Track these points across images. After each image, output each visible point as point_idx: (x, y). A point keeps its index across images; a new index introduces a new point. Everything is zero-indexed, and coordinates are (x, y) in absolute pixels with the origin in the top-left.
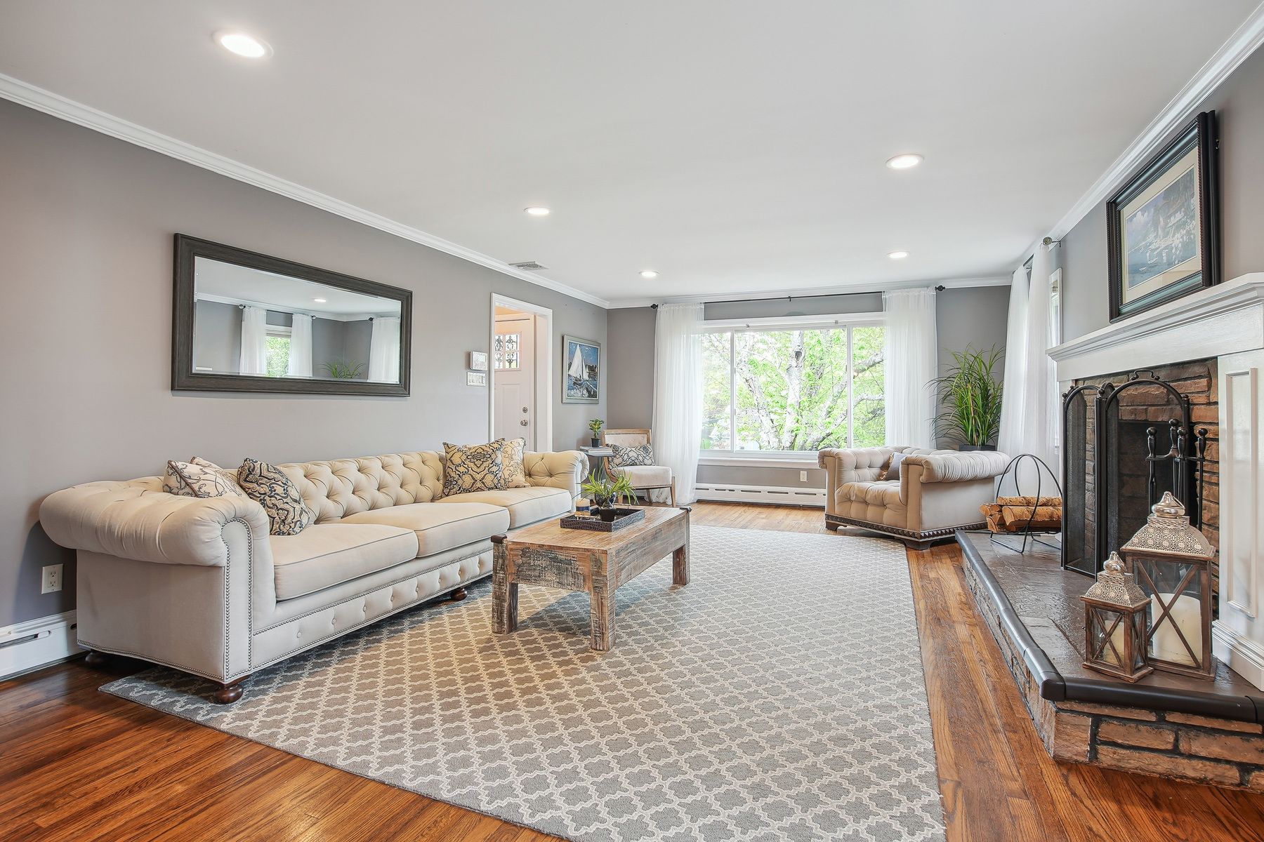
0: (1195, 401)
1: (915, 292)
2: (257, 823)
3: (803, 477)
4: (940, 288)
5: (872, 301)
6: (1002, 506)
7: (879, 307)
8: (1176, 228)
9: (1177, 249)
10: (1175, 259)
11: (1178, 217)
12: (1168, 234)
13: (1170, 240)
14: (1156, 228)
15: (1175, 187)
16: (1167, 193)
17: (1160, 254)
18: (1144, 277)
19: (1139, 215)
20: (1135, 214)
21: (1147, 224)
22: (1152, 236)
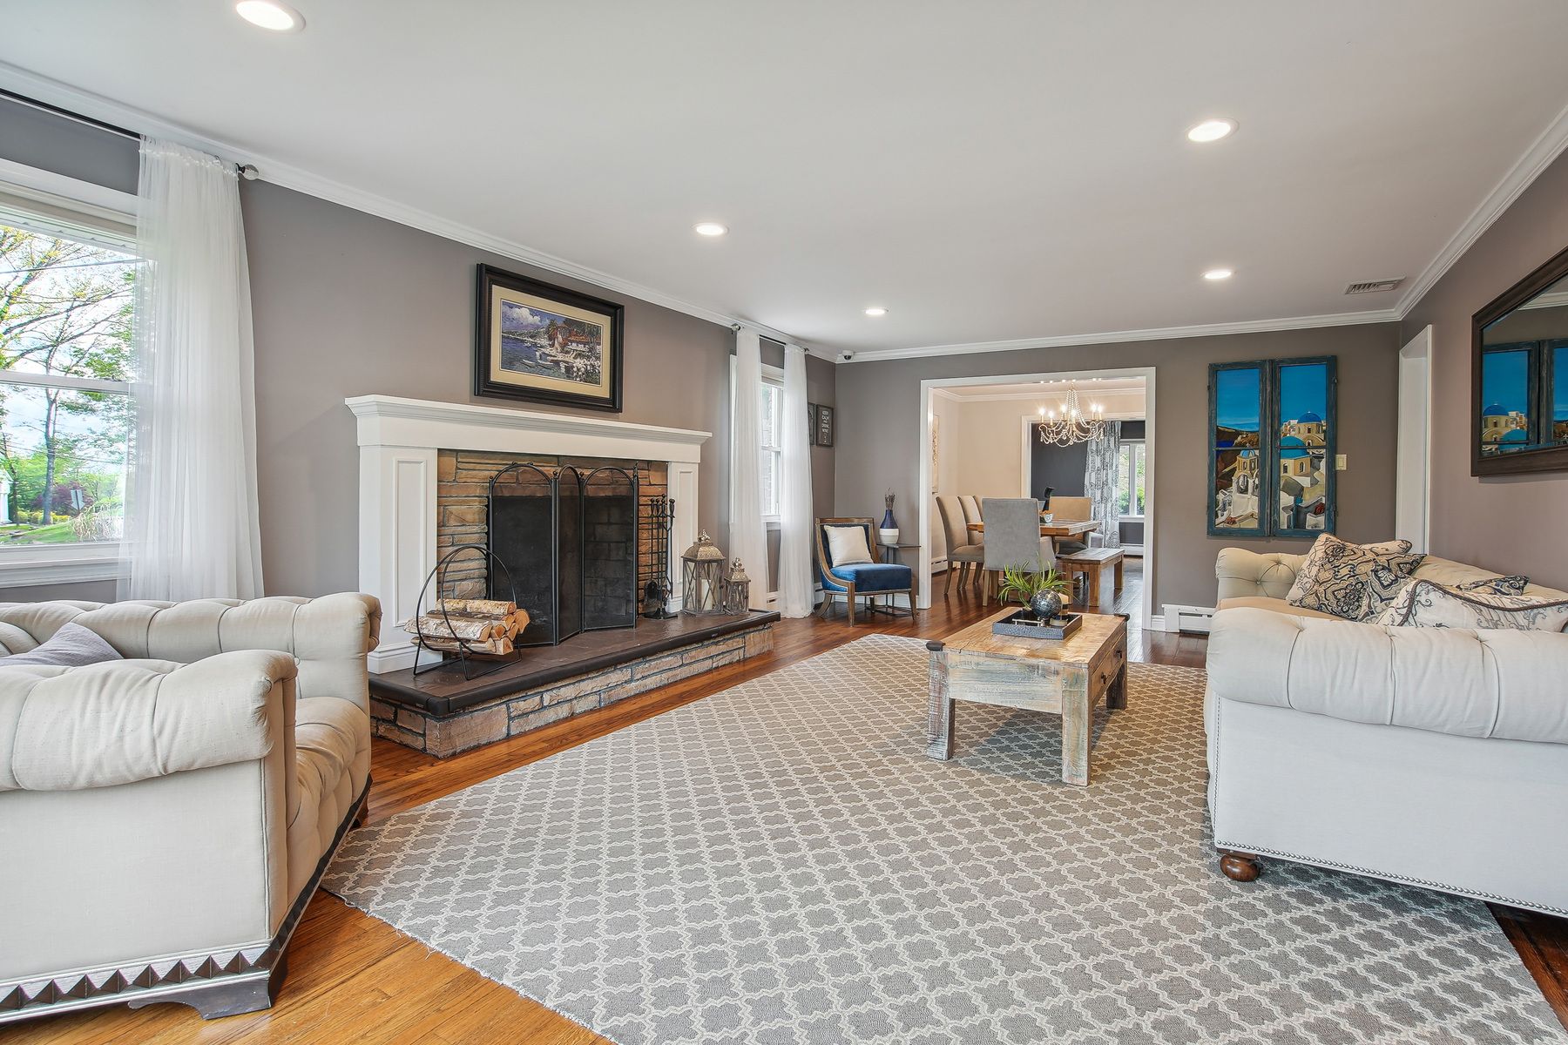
0: (638, 483)
8: (579, 354)
9: (578, 370)
10: (576, 376)
11: (581, 347)
12: (567, 352)
13: (570, 358)
14: (552, 338)
15: (579, 324)
16: (569, 323)
17: (557, 363)
18: (531, 369)
19: (525, 312)
20: (520, 307)
21: (538, 327)
22: (544, 341)
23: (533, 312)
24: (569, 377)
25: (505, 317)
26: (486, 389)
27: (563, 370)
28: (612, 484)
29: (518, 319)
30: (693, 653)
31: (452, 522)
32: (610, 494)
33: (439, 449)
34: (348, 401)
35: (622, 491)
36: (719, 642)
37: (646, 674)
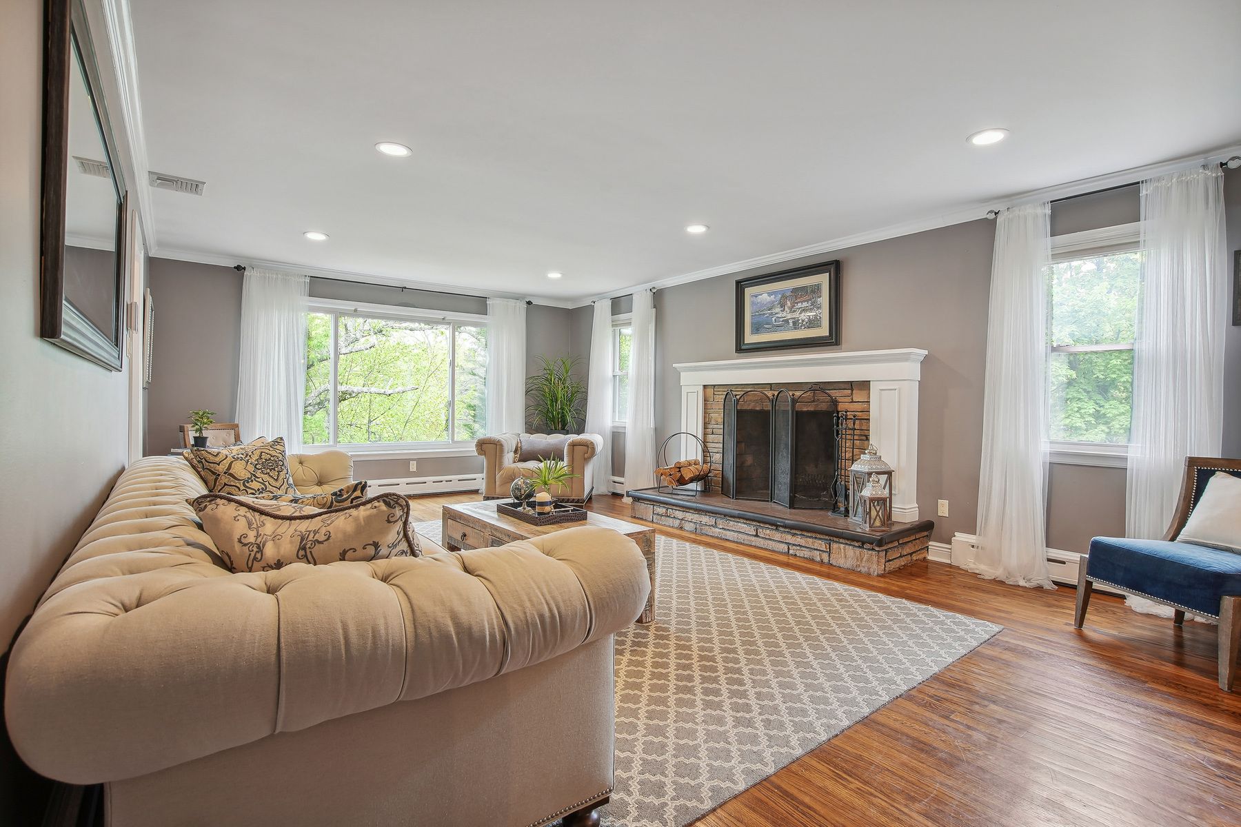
0: (840, 401)
1: (512, 302)
2: (886, 801)
3: (413, 467)
4: (529, 303)
5: (478, 304)
6: (680, 468)
7: (484, 311)
8: (804, 310)
9: (803, 321)
10: (801, 326)
11: (805, 304)
12: (794, 311)
13: (796, 315)
14: (783, 306)
15: (803, 289)
16: (795, 290)
17: (787, 321)
18: (769, 331)
19: (765, 295)
20: (761, 295)
21: (774, 302)
22: (778, 310)
23: (770, 294)
24: (795, 328)
25: (753, 303)
26: (742, 348)
27: (791, 324)
28: (813, 401)
29: (760, 303)
30: (768, 532)
31: (713, 422)
32: (812, 409)
33: (704, 386)
34: (674, 365)
35: (823, 407)
36: (797, 534)
37: (726, 527)
